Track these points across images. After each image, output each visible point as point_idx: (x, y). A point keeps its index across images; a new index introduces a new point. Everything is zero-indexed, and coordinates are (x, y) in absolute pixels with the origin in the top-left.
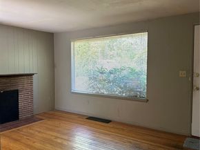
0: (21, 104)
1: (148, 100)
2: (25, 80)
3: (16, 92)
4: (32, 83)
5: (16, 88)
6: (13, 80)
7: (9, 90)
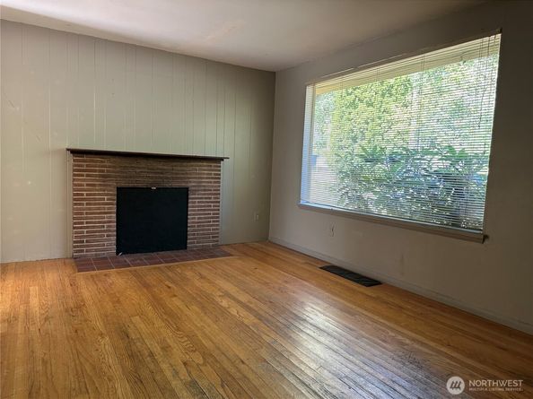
0: (193, 219)
1: (486, 237)
2: (204, 169)
3: (184, 193)
4: (218, 177)
5: (183, 185)
6: (178, 167)
7: (167, 186)
